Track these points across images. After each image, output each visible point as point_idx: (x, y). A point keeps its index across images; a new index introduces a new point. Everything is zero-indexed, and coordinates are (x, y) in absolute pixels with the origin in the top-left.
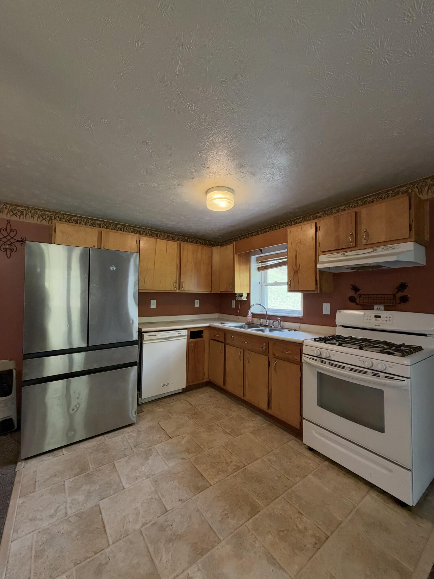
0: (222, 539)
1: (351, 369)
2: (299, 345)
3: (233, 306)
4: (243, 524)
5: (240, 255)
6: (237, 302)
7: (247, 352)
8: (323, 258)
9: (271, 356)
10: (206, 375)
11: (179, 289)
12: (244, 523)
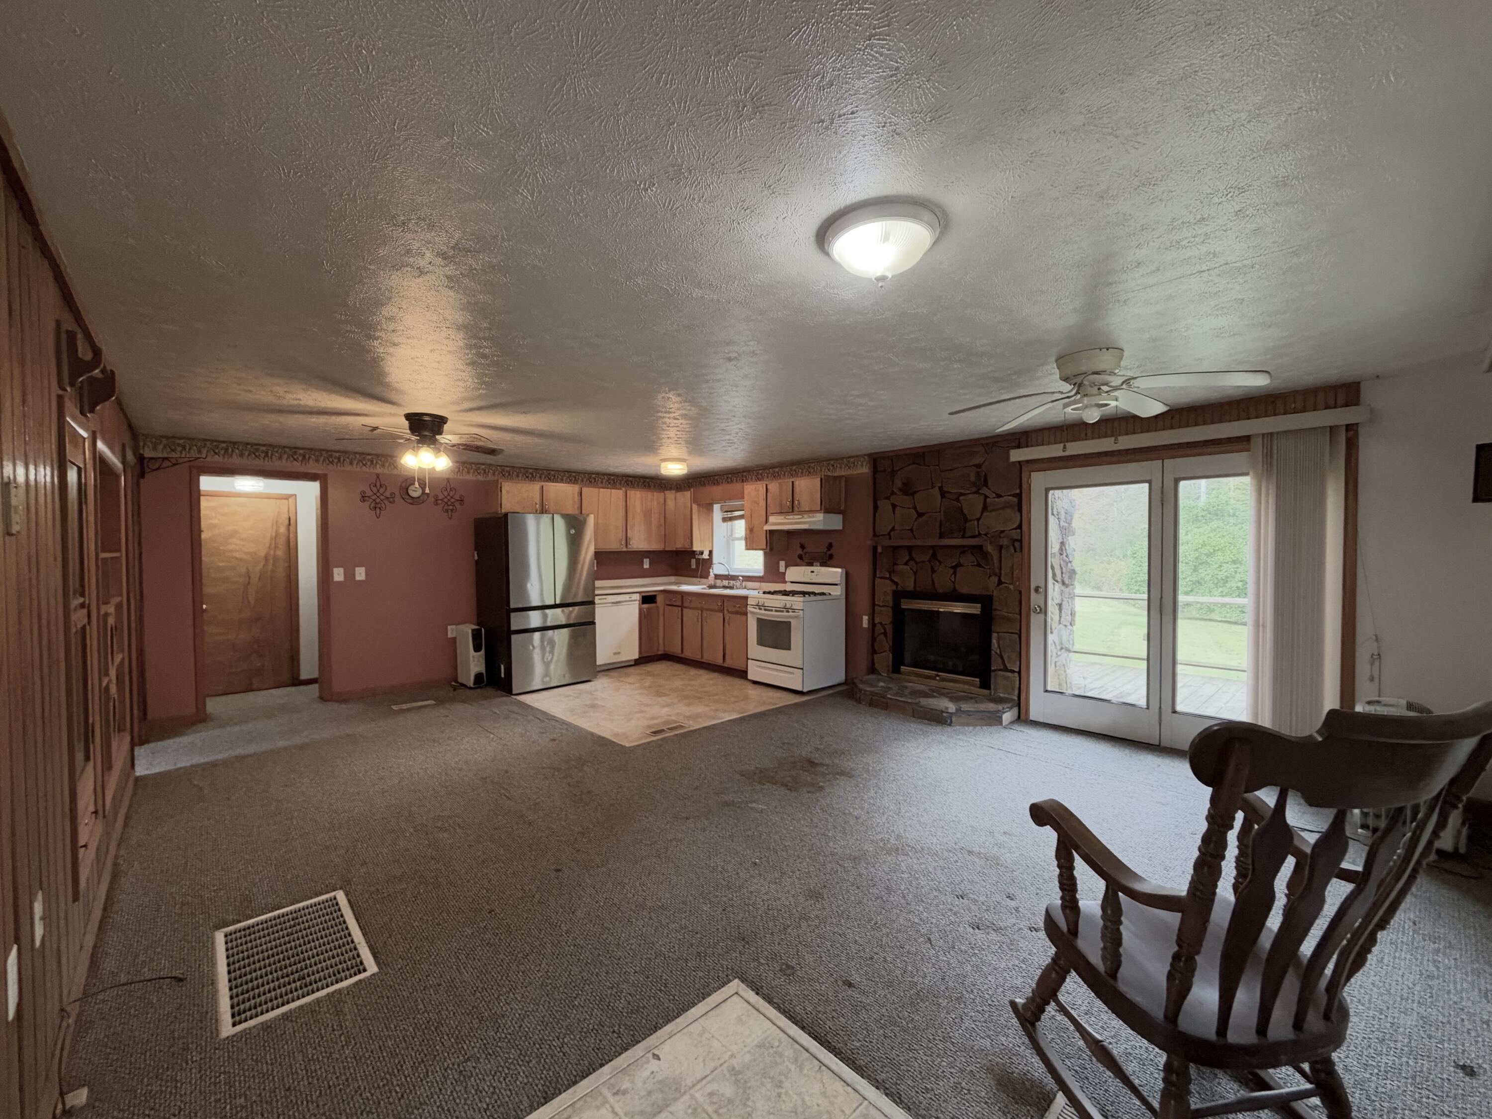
1: (776, 611)
2: (745, 598)
3: (694, 566)
5: (699, 505)
6: (698, 560)
7: (705, 612)
8: (772, 519)
9: (726, 611)
10: (661, 648)
11: (626, 547)
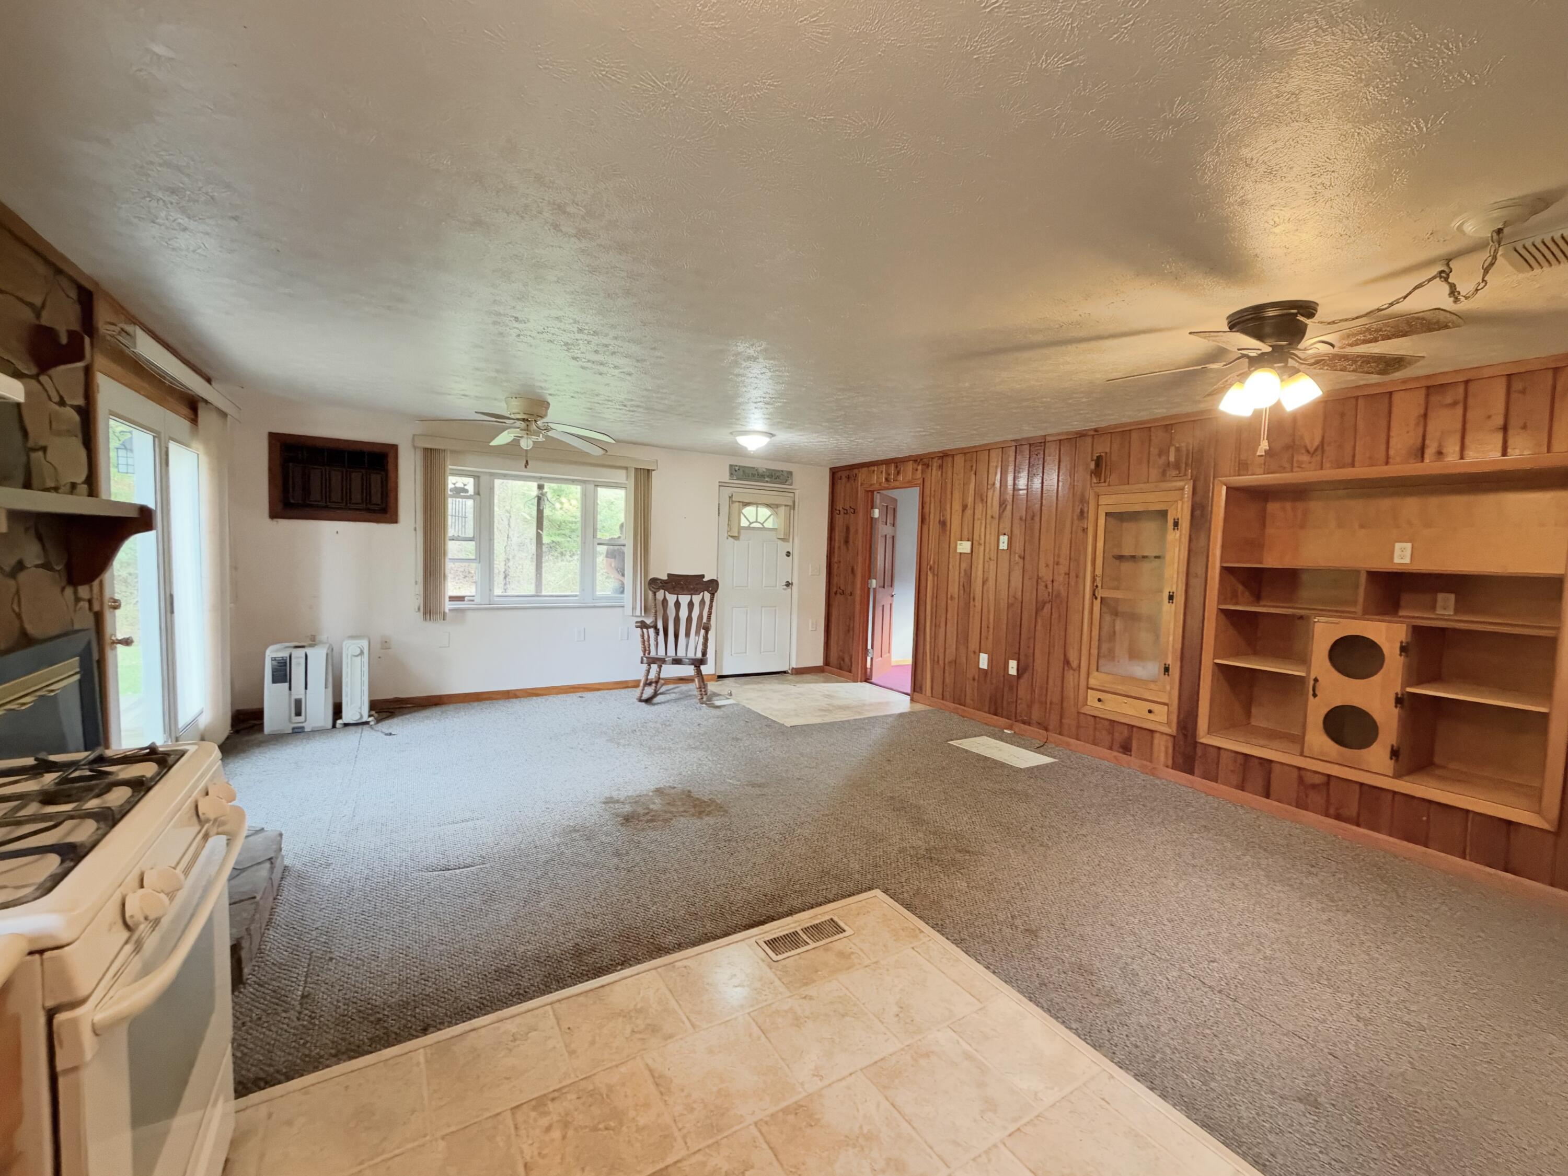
0: (753, 1127)
4: (695, 1153)
12: (689, 1156)
